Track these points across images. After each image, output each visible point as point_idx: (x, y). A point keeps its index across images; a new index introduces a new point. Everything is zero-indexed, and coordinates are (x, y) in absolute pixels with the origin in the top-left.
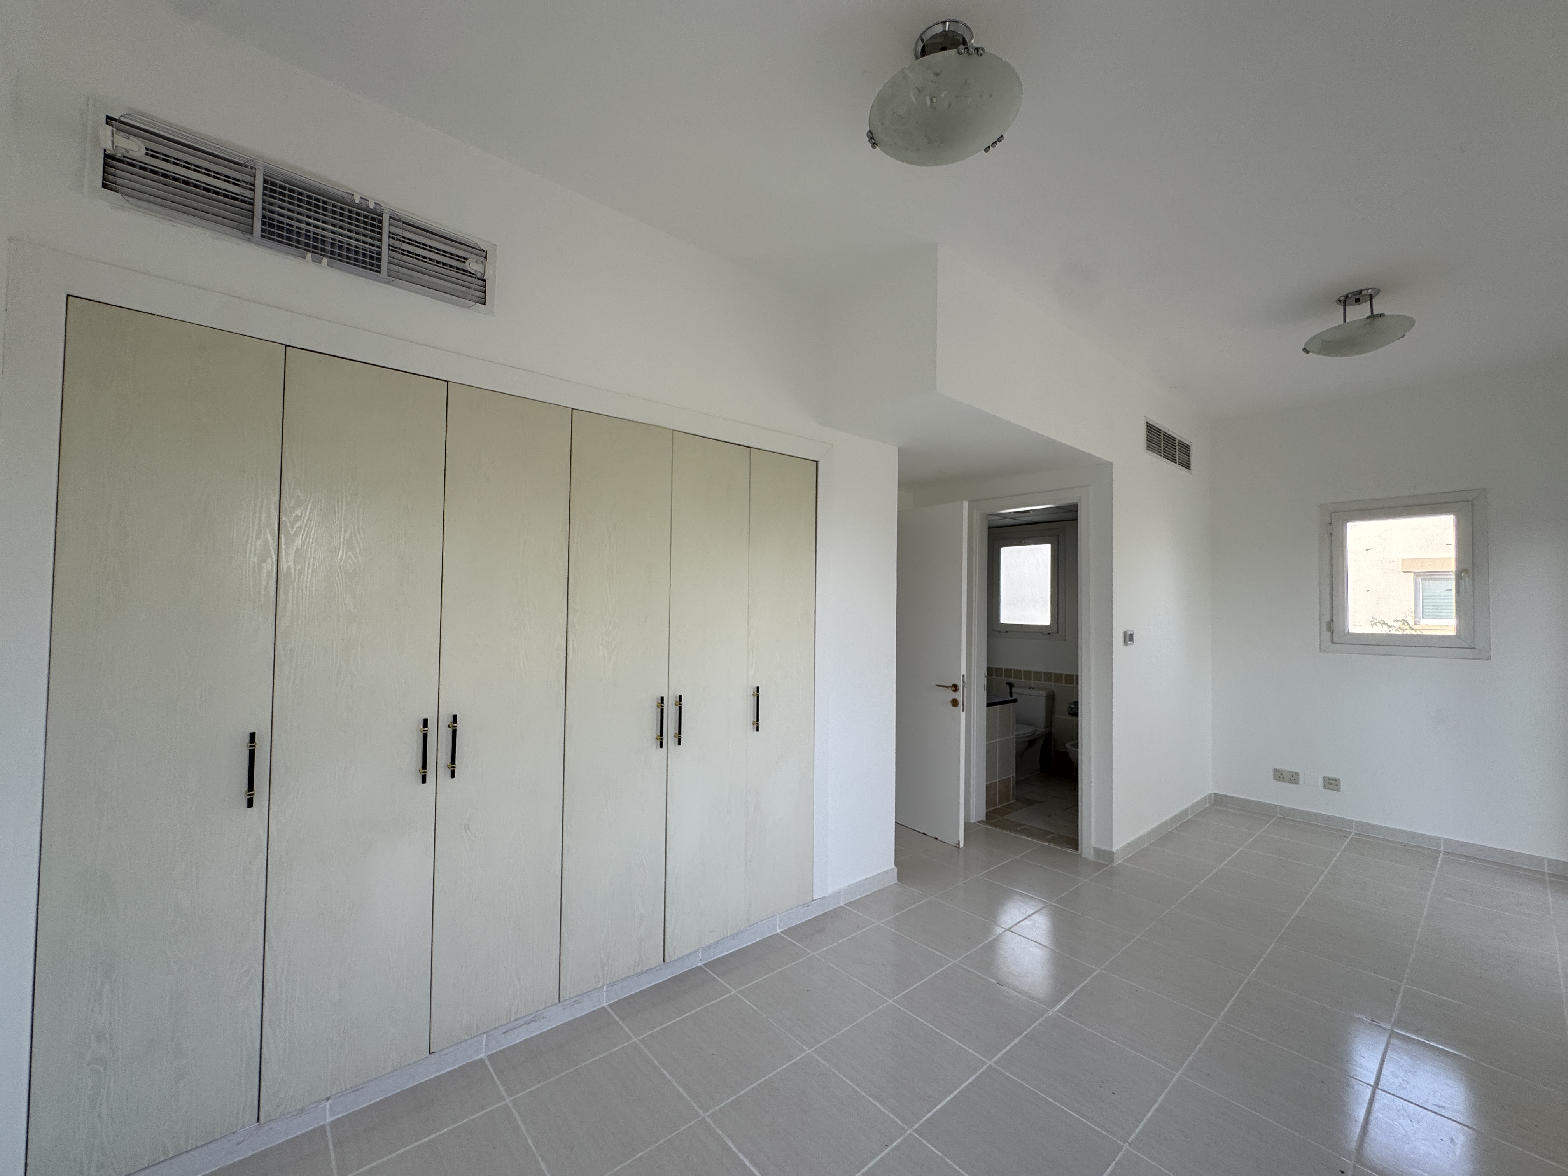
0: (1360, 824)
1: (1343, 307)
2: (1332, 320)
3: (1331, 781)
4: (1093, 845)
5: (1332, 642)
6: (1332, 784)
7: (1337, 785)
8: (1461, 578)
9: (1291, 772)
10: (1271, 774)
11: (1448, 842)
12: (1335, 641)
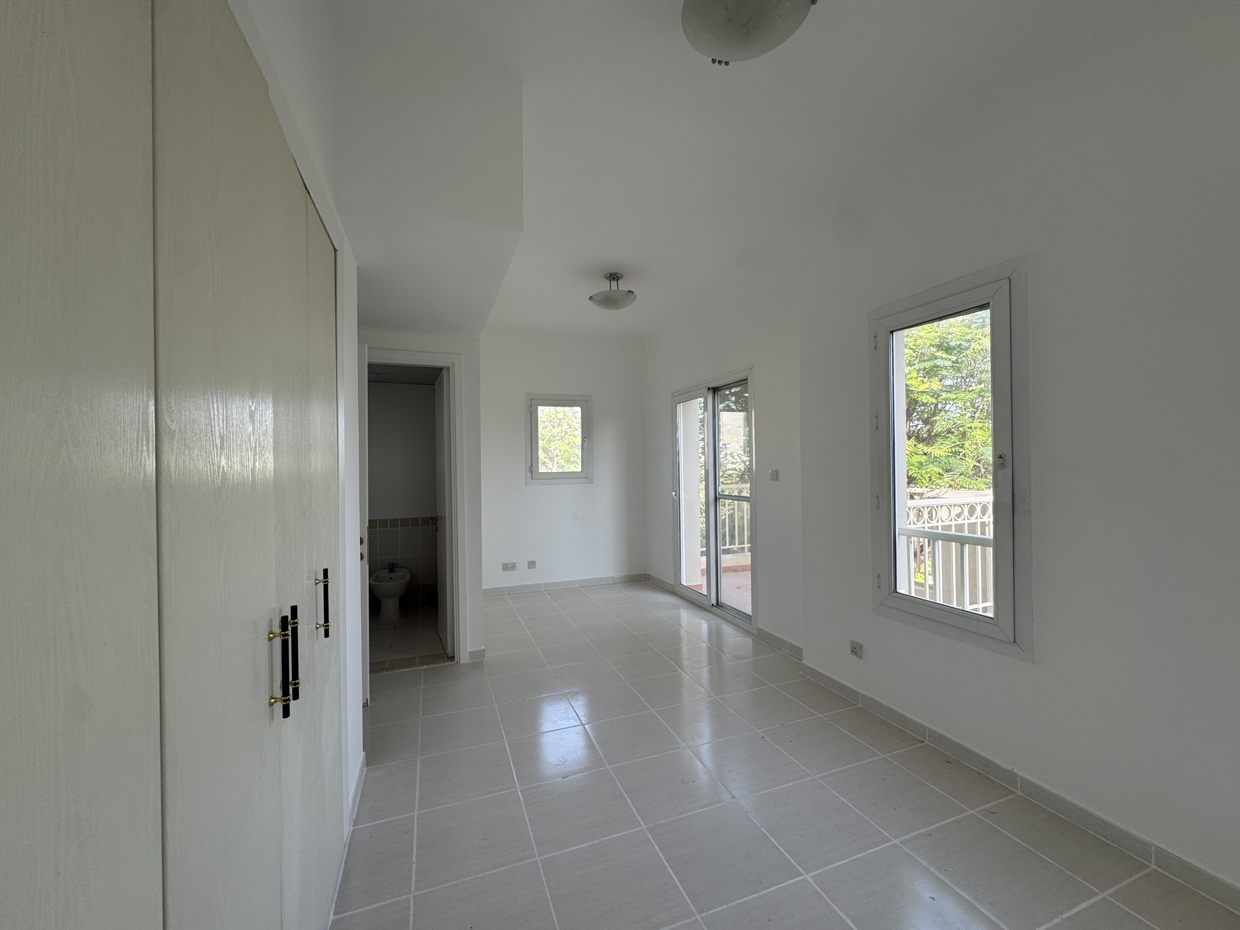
0: (546, 585)
1: (609, 281)
2: (604, 286)
3: (532, 563)
4: (469, 650)
5: (532, 478)
6: (532, 565)
7: (534, 565)
8: (585, 441)
9: (512, 563)
10: (501, 567)
11: (579, 581)
12: (533, 478)
